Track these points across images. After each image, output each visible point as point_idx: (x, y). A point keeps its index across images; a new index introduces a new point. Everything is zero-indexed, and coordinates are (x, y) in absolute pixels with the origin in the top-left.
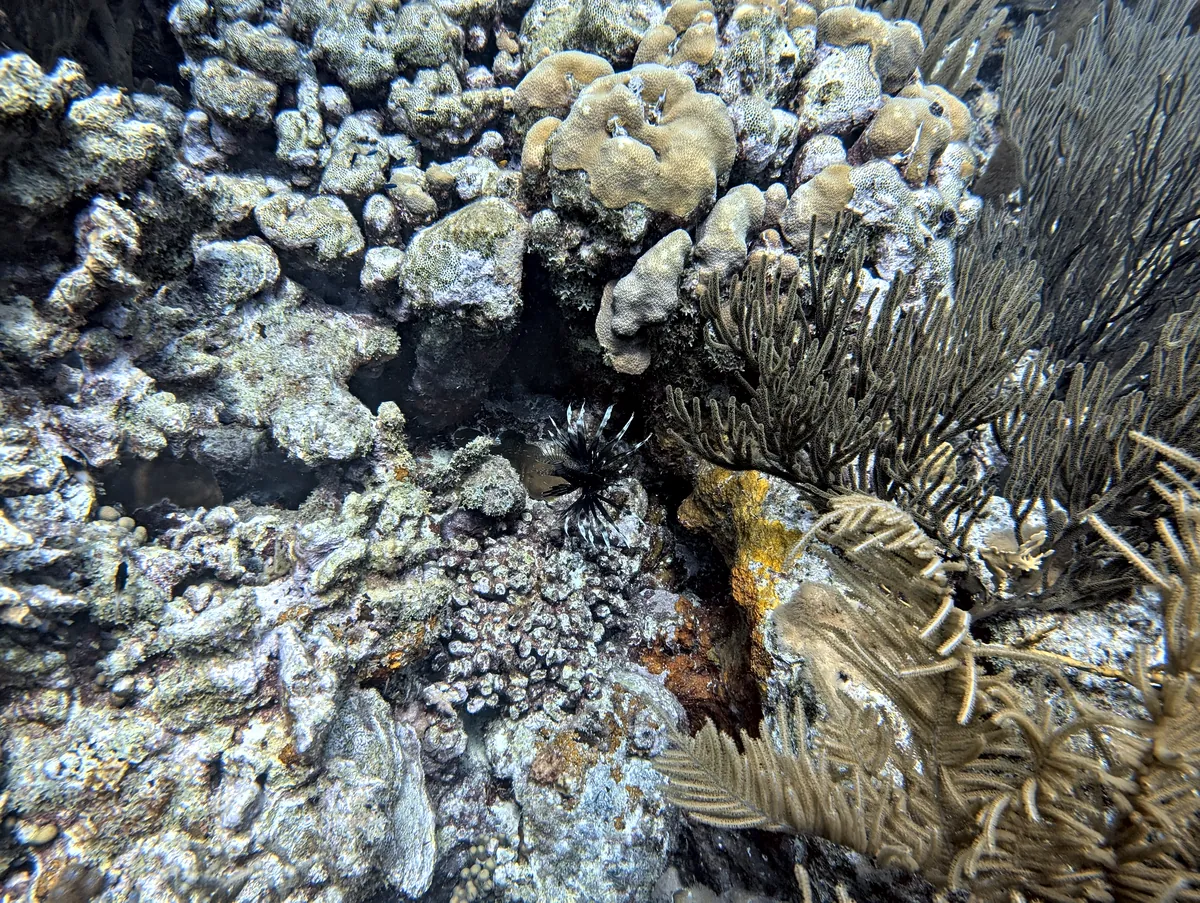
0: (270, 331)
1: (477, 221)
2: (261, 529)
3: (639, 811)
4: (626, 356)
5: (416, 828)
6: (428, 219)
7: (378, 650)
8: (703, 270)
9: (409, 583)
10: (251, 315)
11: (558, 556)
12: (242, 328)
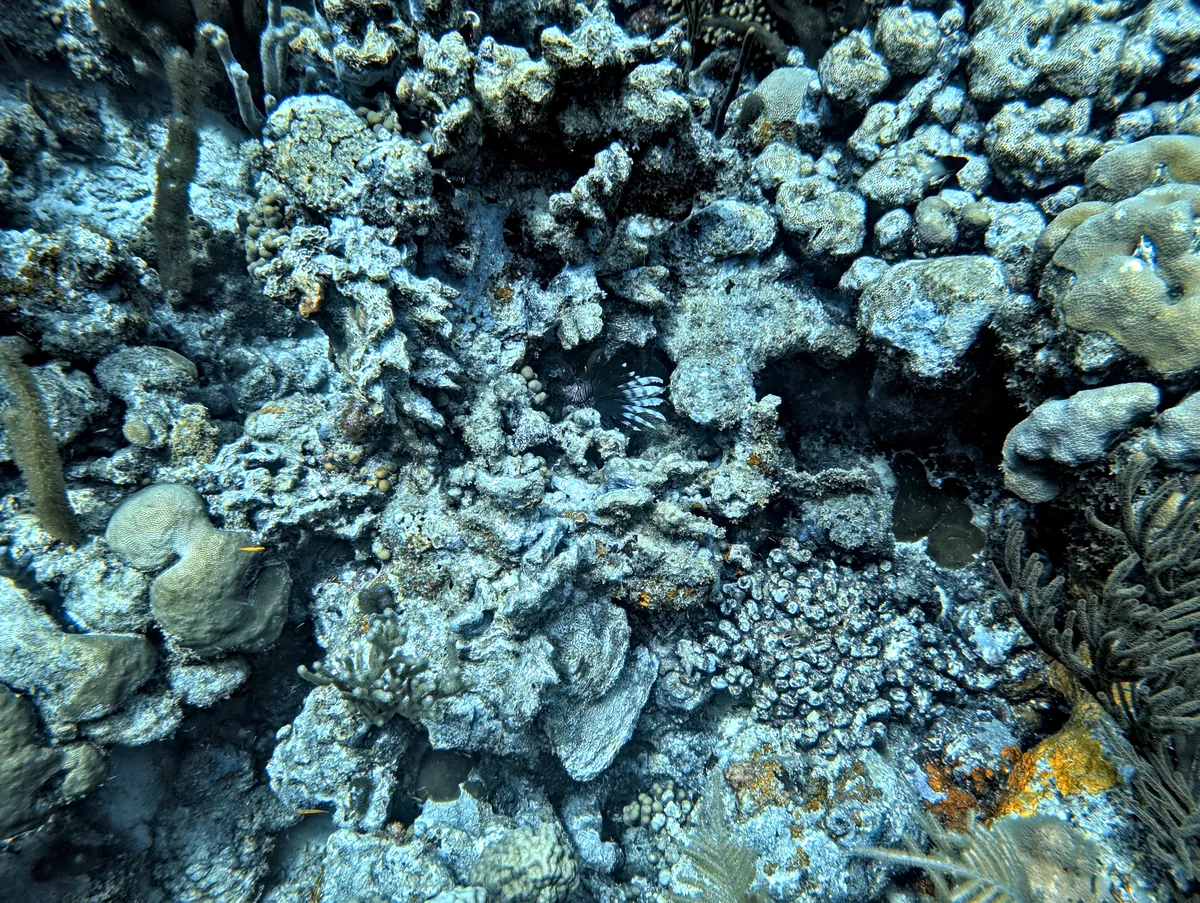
0: (735, 291)
1: (953, 276)
2: (611, 441)
3: (795, 875)
4: (1022, 477)
5: (603, 733)
6: (934, 251)
7: (630, 583)
8: (1154, 440)
9: (680, 550)
10: (727, 271)
11: (894, 618)
12: (714, 278)
